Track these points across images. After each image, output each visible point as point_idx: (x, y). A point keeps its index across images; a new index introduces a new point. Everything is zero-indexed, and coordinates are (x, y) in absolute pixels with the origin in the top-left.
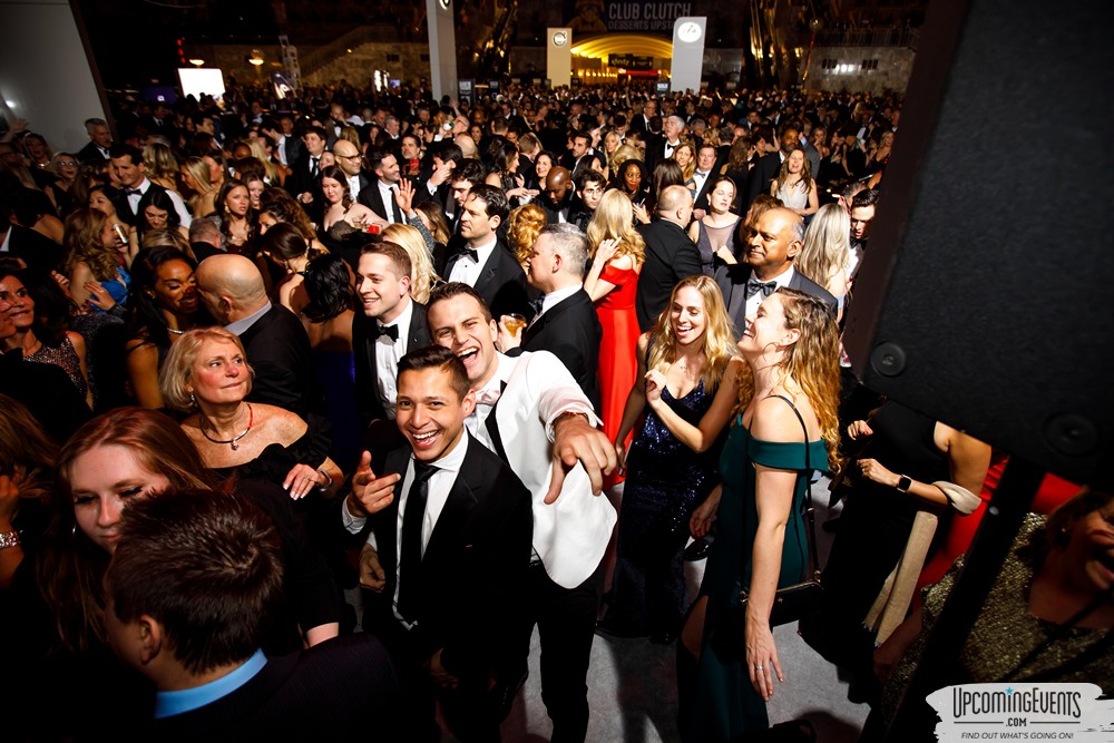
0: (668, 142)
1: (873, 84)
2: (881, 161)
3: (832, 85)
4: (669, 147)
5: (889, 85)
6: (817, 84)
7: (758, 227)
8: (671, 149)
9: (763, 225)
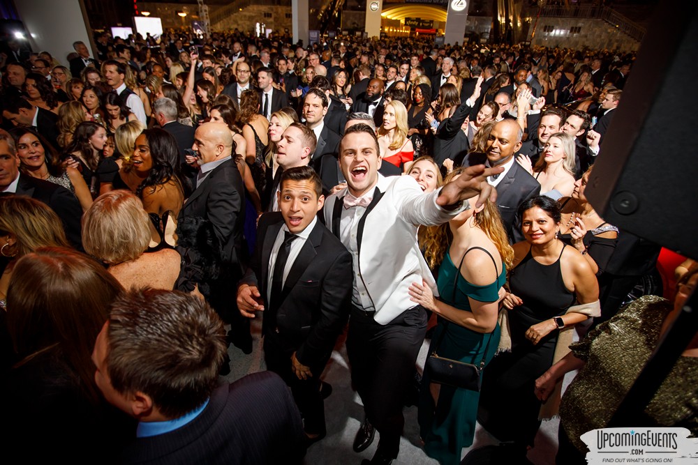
0: (443, 75)
1: (577, 43)
2: (579, 92)
3: (549, 43)
4: (444, 78)
5: (587, 44)
6: (539, 42)
7: (496, 134)
8: (445, 79)
9: (500, 133)
